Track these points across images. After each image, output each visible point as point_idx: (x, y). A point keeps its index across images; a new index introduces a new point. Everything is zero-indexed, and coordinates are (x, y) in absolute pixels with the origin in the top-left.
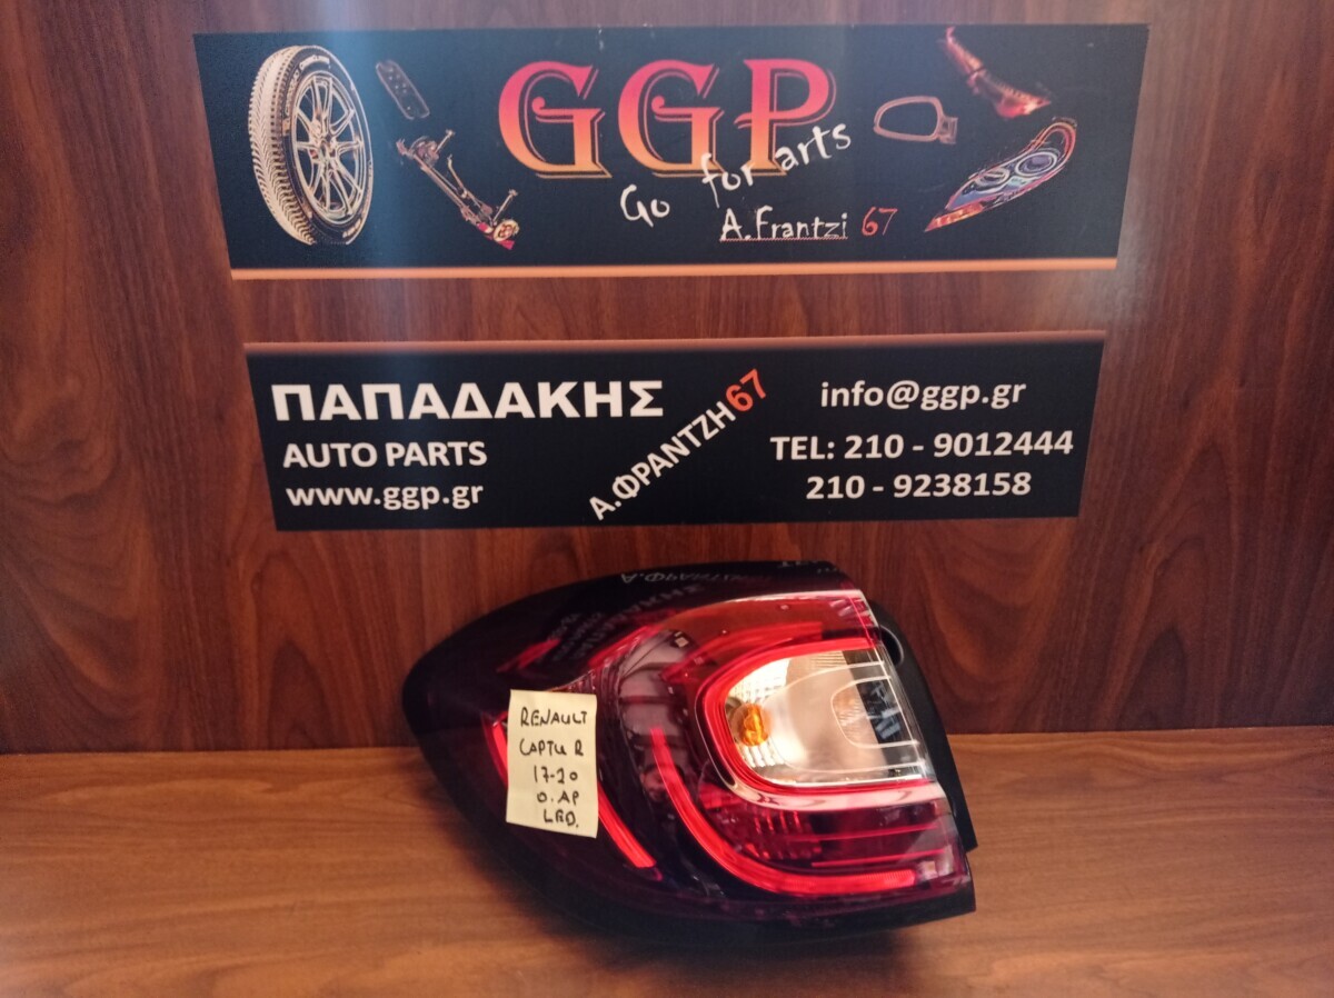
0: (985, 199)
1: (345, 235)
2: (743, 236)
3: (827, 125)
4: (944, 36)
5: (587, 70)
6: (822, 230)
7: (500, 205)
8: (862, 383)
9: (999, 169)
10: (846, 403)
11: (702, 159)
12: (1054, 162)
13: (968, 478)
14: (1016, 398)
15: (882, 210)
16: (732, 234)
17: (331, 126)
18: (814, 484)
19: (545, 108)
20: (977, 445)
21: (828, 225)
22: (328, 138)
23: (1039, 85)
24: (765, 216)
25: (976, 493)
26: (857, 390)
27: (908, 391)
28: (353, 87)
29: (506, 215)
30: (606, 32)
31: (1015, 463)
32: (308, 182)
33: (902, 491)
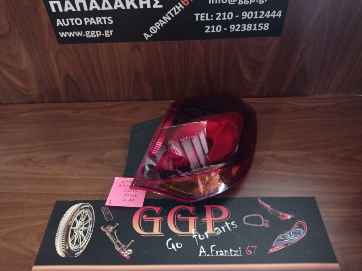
10: (216, 3)
13: (251, 25)
14: (266, 1)
18: (207, 28)
20: (254, 15)
25: (253, 30)
31: (265, 20)
33: (232, 29)
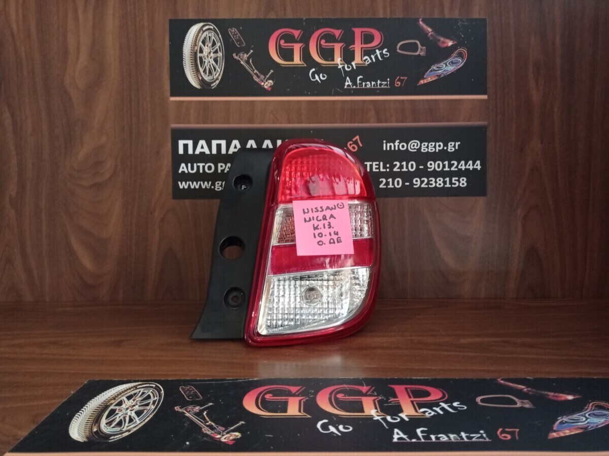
0: (437, 74)
1: (212, 85)
2: (353, 86)
3: (381, 49)
4: (419, 21)
5: (300, 31)
6: (381, 85)
7: (267, 75)
8: (399, 141)
9: (442, 64)
10: (393, 149)
11: (338, 60)
12: (461, 63)
13: (442, 179)
14: (457, 148)
15: (401, 78)
16: (349, 86)
17: (211, 48)
18: (382, 181)
19: (285, 42)
20: (444, 166)
21: (383, 83)
22: (210, 53)
23: (452, 37)
24: (360, 79)
25: (446, 186)
26: (397, 144)
27: (416, 144)
28: (220, 36)
29: (269, 79)
30: (306, 19)
31: (459, 174)
32: (201, 67)
33: (417, 185)
